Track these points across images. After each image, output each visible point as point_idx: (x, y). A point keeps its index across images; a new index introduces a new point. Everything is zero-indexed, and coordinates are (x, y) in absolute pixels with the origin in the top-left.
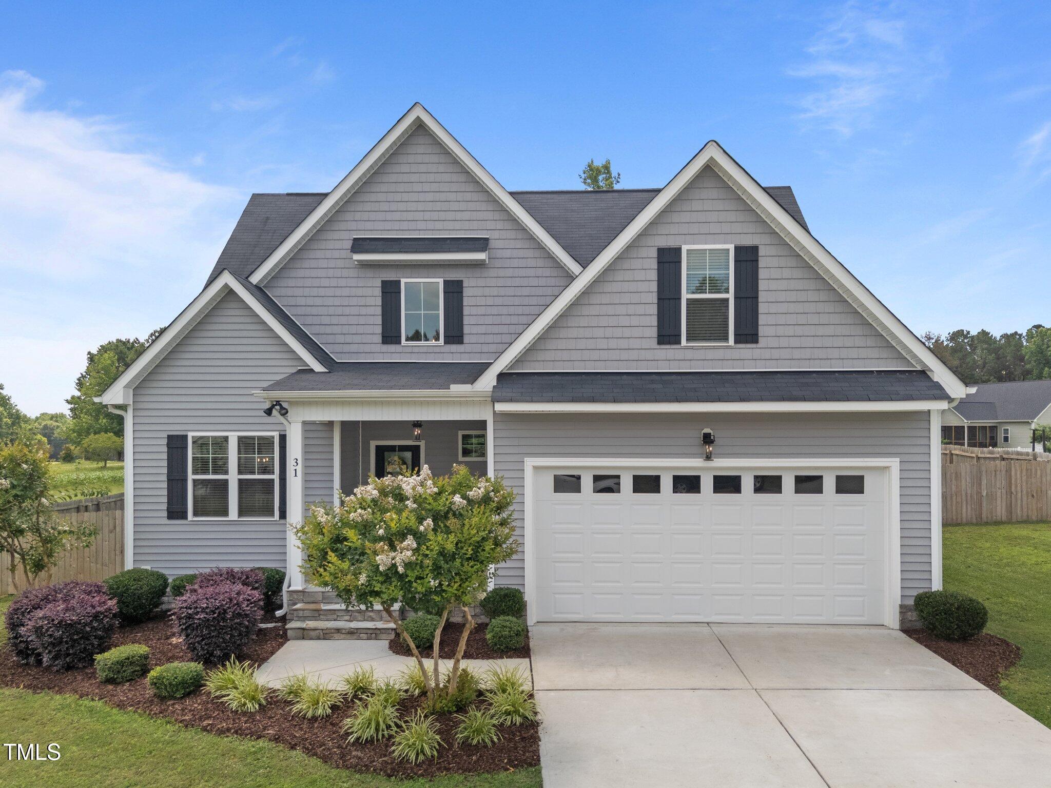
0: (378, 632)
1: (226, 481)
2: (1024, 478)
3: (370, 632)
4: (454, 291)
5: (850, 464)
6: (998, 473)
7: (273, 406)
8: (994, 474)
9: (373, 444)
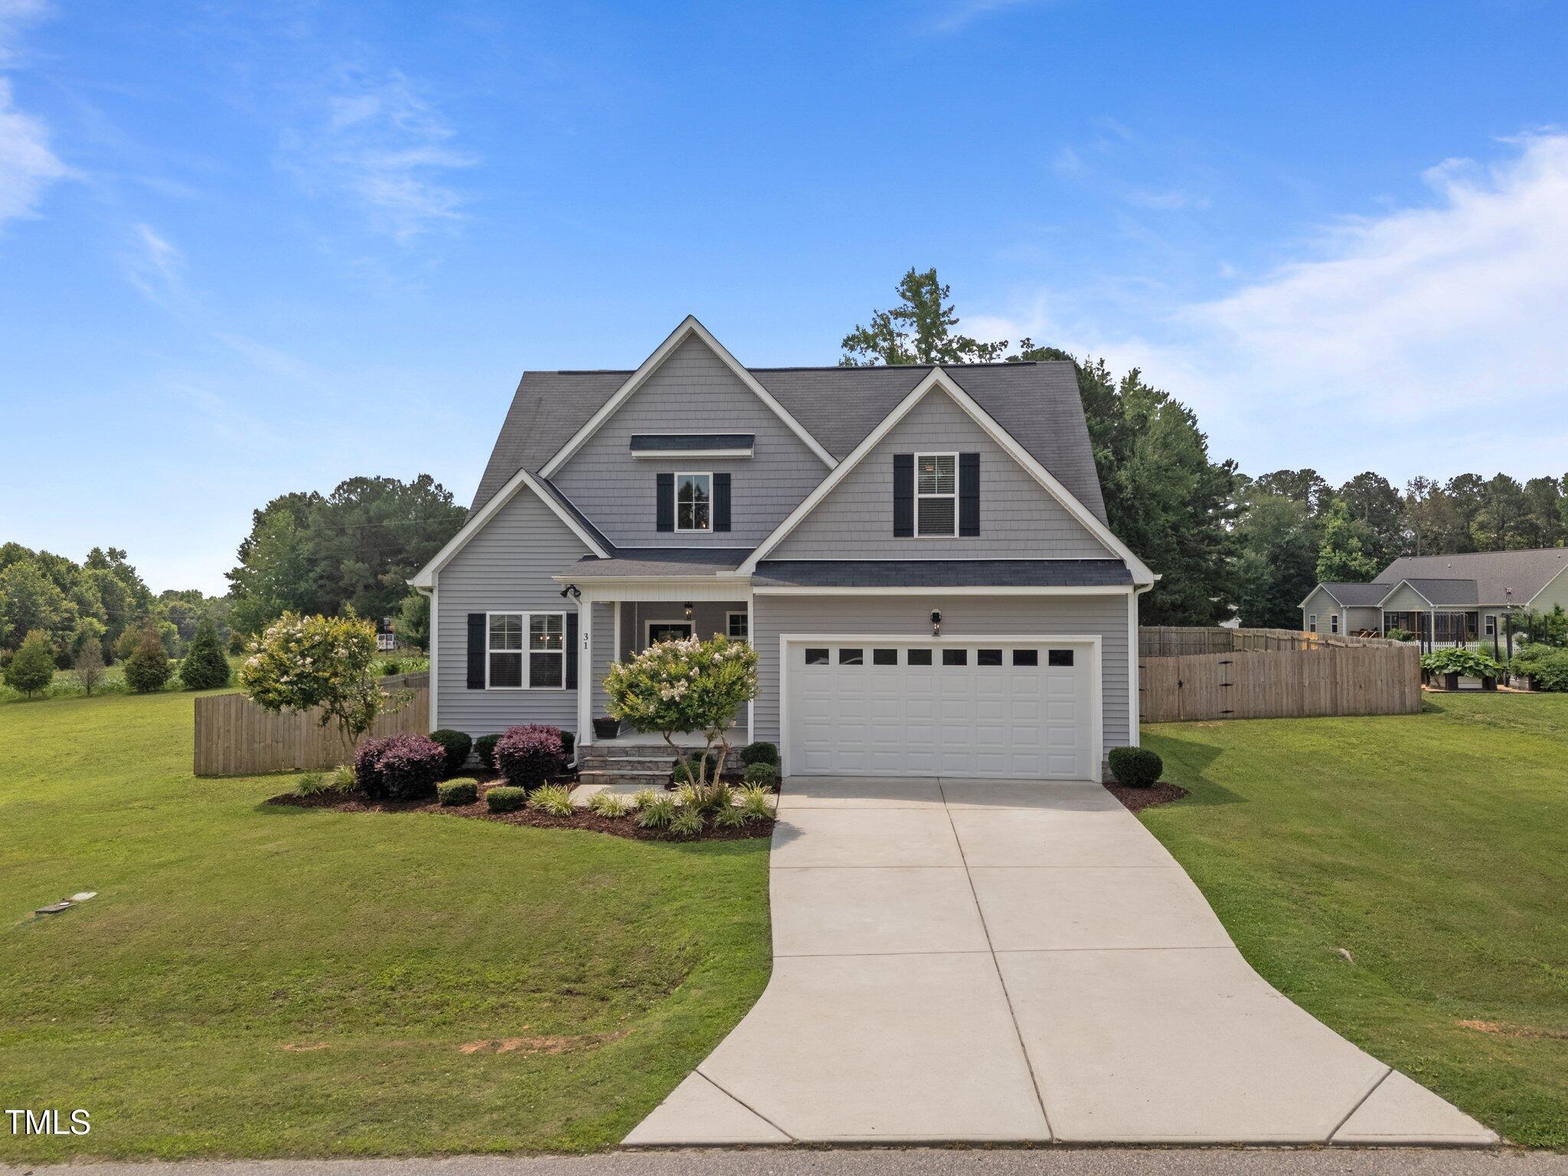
0: (656, 778)
1: (519, 655)
2: (1350, 667)
3: (648, 778)
4: (723, 483)
5: (1061, 640)
6: (1321, 661)
7: (568, 589)
8: (1316, 662)
9: (648, 623)
